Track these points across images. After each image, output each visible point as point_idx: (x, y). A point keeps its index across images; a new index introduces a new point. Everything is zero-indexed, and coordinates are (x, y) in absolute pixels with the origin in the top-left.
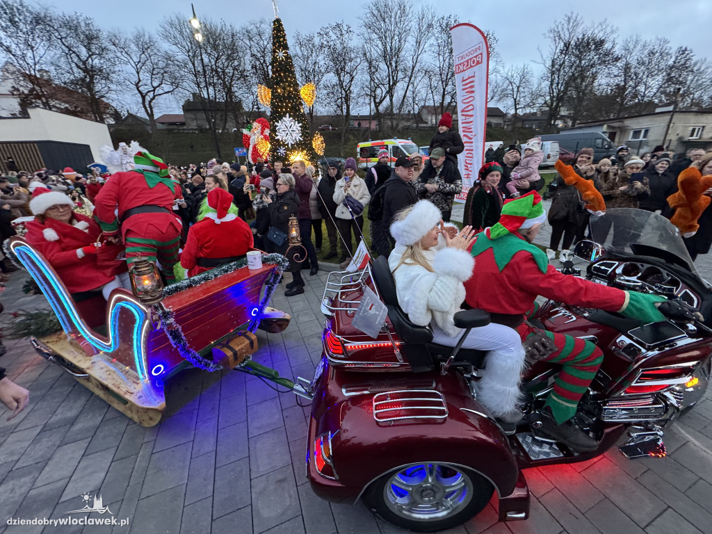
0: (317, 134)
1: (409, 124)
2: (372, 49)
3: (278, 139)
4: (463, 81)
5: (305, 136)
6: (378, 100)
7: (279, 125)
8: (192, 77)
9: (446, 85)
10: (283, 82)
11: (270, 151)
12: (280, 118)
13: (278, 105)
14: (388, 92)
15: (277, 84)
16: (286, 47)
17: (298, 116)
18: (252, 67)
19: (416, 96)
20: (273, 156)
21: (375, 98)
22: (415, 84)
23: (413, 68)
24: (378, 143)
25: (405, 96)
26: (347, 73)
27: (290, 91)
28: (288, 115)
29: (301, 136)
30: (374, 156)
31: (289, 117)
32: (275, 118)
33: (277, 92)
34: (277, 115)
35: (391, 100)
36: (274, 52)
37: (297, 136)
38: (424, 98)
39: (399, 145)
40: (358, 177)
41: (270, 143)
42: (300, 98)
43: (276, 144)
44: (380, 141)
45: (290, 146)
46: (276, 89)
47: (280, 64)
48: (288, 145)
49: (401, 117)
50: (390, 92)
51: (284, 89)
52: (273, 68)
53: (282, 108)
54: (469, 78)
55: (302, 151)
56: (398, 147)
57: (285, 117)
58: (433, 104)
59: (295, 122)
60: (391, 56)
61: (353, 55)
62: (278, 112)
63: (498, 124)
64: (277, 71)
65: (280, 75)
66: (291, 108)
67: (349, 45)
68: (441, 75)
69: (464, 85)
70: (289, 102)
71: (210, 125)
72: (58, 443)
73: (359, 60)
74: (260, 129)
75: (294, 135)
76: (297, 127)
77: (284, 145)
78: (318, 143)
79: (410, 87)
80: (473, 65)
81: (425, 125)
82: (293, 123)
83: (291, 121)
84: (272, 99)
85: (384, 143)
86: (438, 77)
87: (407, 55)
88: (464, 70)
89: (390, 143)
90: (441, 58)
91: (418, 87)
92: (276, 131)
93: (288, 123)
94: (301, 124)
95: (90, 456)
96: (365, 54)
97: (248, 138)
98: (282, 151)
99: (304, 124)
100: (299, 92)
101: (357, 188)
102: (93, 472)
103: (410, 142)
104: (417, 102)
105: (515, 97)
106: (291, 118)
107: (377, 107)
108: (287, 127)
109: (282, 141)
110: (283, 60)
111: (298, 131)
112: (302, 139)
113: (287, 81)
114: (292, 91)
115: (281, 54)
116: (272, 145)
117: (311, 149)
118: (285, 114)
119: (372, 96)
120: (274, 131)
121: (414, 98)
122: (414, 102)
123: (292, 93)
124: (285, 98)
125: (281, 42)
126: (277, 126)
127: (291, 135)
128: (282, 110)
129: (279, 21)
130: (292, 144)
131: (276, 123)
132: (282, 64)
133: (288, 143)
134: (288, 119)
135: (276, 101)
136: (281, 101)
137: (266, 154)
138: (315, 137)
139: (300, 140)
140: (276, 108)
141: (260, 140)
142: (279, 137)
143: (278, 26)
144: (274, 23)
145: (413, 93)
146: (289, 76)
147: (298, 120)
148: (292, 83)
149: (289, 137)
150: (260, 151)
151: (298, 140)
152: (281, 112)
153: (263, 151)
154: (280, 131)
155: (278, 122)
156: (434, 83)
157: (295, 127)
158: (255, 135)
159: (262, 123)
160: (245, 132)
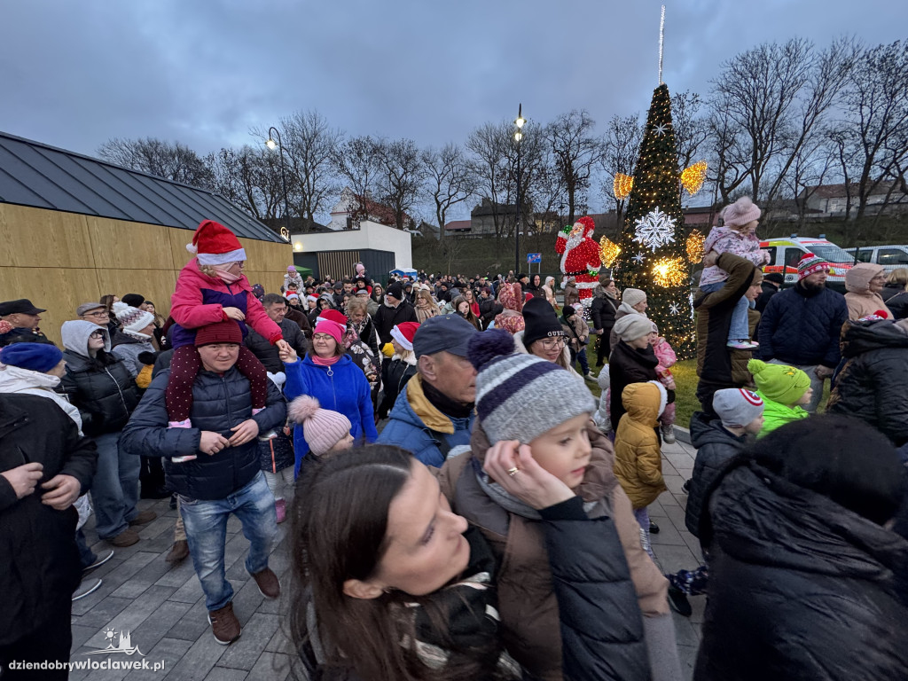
0: (696, 233)
2: (729, 117)
3: (637, 242)
5: (678, 237)
6: (726, 185)
7: (642, 222)
9: (875, 150)
10: (656, 164)
11: (617, 258)
12: (645, 212)
13: (644, 196)
14: (749, 171)
15: (648, 168)
16: (669, 119)
17: (673, 209)
19: (802, 172)
20: (622, 264)
21: (723, 182)
22: (804, 155)
23: (805, 133)
25: (781, 176)
26: (684, 155)
27: (666, 177)
28: (657, 208)
29: (673, 237)
31: (659, 211)
32: (636, 214)
34: (639, 207)
35: (756, 183)
36: (650, 127)
37: (668, 236)
38: (819, 173)
39: (803, 247)
41: (620, 247)
42: (677, 184)
43: (630, 248)
45: (653, 251)
46: (646, 175)
47: (656, 142)
50: (755, 170)
51: (658, 173)
53: (649, 199)
55: (676, 257)
56: (799, 250)
57: (654, 211)
58: (843, 181)
59: (666, 218)
61: (693, 131)
62: (643, 205)
64: (650, 152)
65: (654, 157)
66: (666, 198)
67: (692, 119)
68: (863, 134)
70: (663, 191)
73: (702, 135)
75: (663, 235)
76: (669, 223)
77: (644, 250)
78: (696, 246)
79: (794, 164)
82: (663, 219)
83: (661, 216)
84: (634, 190)
85: (768, 243)
87: (794, 115)
89: (782, 243)
91: (809, 160)
93: (656, 218)
94: (675, 220)
96: (714, 126)
98: (640, 257)
100: (679, 176)
103: (823, 242)
104: (802, 182)
106: (663, 212)
107: (725, 195)
108: (653, 225)
109: (642, 244)
110: (662, 136)
111: (669, 230)
112: (673, 241)
113: (663, 163)
114: (670, 175)
115: (660, 129)
116: (623, 250)
117: (685, 255)
118: (653, 207)
119: (718, 180)
120: (632, 230)
121: (797, 175)
122: (797, 182)
123: (669, 178)
124: (657, 185)
125: (663, 113)
126: (637, 224)
127: (658, 235)
128: (649, 202)
129: (663, 88)
130: (657, 248)
131: (636, 221)
132: (660, 141)
133: (652, 247)
134: (655, 215)
135: (645, 193)
136: (651, 191)
137: (611, 262)
138: (691, 237)
139: (670, 242)
140: (639, 200)
141: (606, 243)
142: (639, 239)
143: (661, 95)
144: (656, 91)
145: (797, 169)
146: (668, 157)
147: (672, 215)
148: (671, 165)
149: (655, 238)
150: (604, 257)
151: (667, 242)
152: (646, 205)
153: (608, 257)
154: (642, 231)
155: (640, 219)
156: (849, 149)
157: (666, 225)
158: (574, 238)
159: (588, 222)
160: (561, 234)
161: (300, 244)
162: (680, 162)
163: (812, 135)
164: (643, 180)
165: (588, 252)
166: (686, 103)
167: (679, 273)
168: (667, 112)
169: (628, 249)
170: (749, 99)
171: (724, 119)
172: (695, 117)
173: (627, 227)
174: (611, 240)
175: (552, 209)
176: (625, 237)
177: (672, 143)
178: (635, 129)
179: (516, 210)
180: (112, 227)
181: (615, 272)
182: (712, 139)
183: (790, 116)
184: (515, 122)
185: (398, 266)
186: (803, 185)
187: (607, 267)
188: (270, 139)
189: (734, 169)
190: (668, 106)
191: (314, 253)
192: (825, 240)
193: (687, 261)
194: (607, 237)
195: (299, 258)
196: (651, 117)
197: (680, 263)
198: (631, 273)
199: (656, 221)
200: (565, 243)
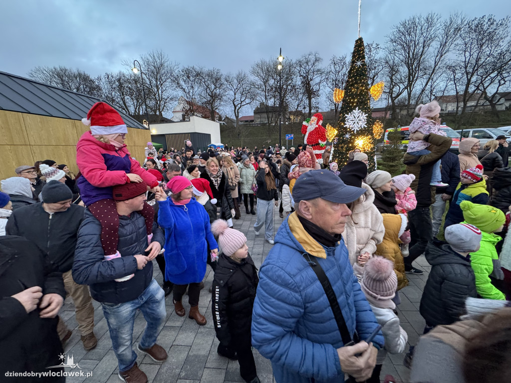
0: (378, 122)
2: (396, 57)
3: (346, 127)
5: (369, 124)
6: (393, 96)
7: (349, 116)
9: (472, 76)
10: (356, 83)
11: (335, 136)
12: (351, 110)
13: (350, 101)
14: (406, 88)
15: (352, 85)
16: (363, 57)
17: (366, 109)
19: (434, 88)
20: (338, 140)
21: (392, 94)
22: (435, 78)
23: (435, 66)
25: (423, 90)
26: (371, 78)
27: (362, 91)
28: (357, 108)
29: (366, 124)
31: (358, 110)
32: (346, 111)
34: (347, 107)
35: (409, 94)
36: (353, 62)
37: (363, 124)
38: (443, 89)
41: (337, 130)
42: (369, 95)
43: (343, 131)
45: (355, 132)
46: (351, 89)
47: (357, 71)
48: (354, 131)
51: (357, 88)
53: (353, 103)
55: (367, 135)
57: (355, 110)
58: (455, 94)
59: (362, 114)
61: (376, 65)
62: (349, 106)
64: (353, 76)
65: (356, 79)
66: (361, 103)
67: (376, 58)
68: (466, 67)
70: (360, 98)
73: (381, 67)
75: (360, 123)
76: (364, 116)
77: (350, 131)
78: (378, 129)
79: (429, 84)
82: (361, 114)
83: (359, 113)
84: (345, 98)
87: (430, 58)
90: (467, 54)
91: (437, 82)
93: (357, 114)
94: (367, 115)
96: (387, 62)
98: (348, 136)
100: (369, 90)
104: (434, 94)
106: (360, 110)
107: (393, 101)
108: (355, 118)
109: (349, 128)
110: (360, 67)
111: (364, 120)
112: (366, 126)
113: (360, 83)
114: (364, 89)
115: (359, 63)
116: (339, 132)
117: (372, 134)
118: (355, 107)
119: (389, 93)
120: (344, 121)
121: (431, 90)
122: (431, 94)
123: (364, 91)
124: (357, 95)
125: (360, 54)
126: (346, 117)
127: (358, 123)
128: (353, 105)
129: (360, 39)
130: (357, 131)
131: (346, 115)
132: (359, 70)
133: (354, 130)
134: (356, 112)
135: (349, 99)
136: (354, 98)
137: (332, 138)
138: (375, 124)
139: (364, 127)
140: (347, 103)
141: (330, 128)
142: (347, 126)
143: (359, 43)
144: (357, 41)
145: (431, 86)
146: (363, 79)
147: (365, 112)
148: (364, 83)
149: (356, 125)
150: (328, 136)
151: (363, 127)
152: (351, 106)
153: (331, 136)
154: (349, 121)
155: (348, 114)
156: (458, 75)
157: (362, 117)
158: (312, 125)
159: (319, 116)
160: (305, 123)
161: (155, 129)
162: (369, 82)
163: (439, 68)
164: (350, 92)
165: (319, 133)
166: (372, 49)
167: (369, 144)
168: (362, 53)
169: (341, 131)
170: (406, 47)
171: (393, 58)
172: (377, 57)
173: (341, 119)
174: (332, 126)
175: (299, 109)
176: (339, 124)
177: (366, 71)
178: (345, 63)
179: (279, 109)
180: (39, 120)
181: (334, 144)
182: (386, 69)
183: (428, 57)
184: (278, 59)
185: (213, 142)
186: (434, 95)
187: (330, 141)
188: (135, 67)
189: (398, 87)
190: (363, 50)
191: (163, 135)
192: (445, 125)
193: (373, 137)
194: (330, 124)
195: (155, 138)
196: (354, 56)
197: (370, 139)
198: (343, 145)
199: (357, 115)
200: (306, 128)
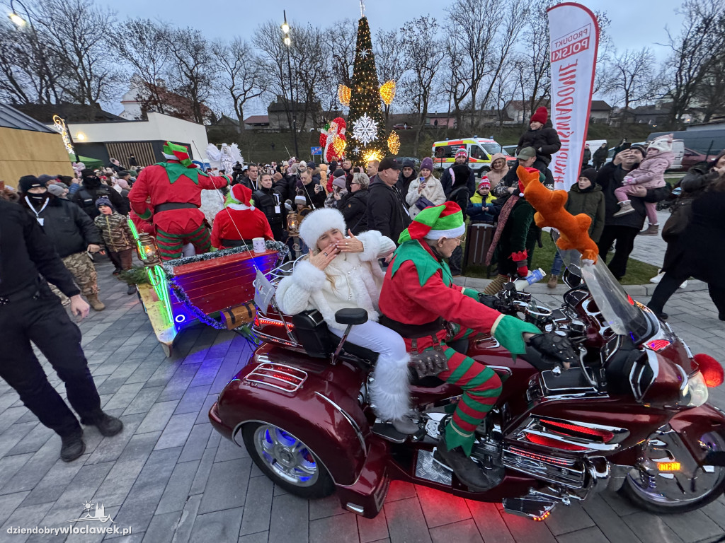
0: (393, 133)
1: (491, 121)
2: (457, 41)
3: (355, 138)
4: (561, 70)
5: (381, 135)
6: (458, 97)
7: (357, 124)
8: (278, 80)
9: (540, 77)
10: (363, 80)
11: (345, 150)
12: (358, 117)
13: (357, 104)
14: (470, 87)
15: (358, 83)
16: (369, 46)
17: (375, 115)
18: (333, 68)
19: (503, 90)
20: (348, 155)
21: (455, 94)
22: (503, 78)
23: (502, 59)
24: (456, 142)
25: (490, 91)
26: (428, 69)
27: (369, 90)
28: (365, 114)
29: (377, 136)
30: (449, 156)
31: (367, 116)
32: (353, 118)
33: (357, 91)
34: (355, 115)
35: (474, 96)
36: (358, 51)
37: (373, 135)
38: (512, 92)
39: (479, 145)
40: (434, 177)
41: (346, 142)
42: (379, 97)
43: (352, 143)
44: (458, 140)
45: (365, 145)
46: (357, 88)
47: (363, 63)
48: (363, 143)
49: (484, 114)
50: (473, 87)
51: (364, 87)
52: (355, 67)
53: (360, 107)
54: (569, 67)
55: (377, 150)
56: (477, 147)
57: (363, 116)
58: (522, 99)
59: (372, 121)
60: (477, 48)
61: (435, 50)
62: (356, 111)
63: (601, 120)
64: (359, 70)
65: (361, 74)
66: (370, 107)
67: (433, 39)
68: (534, 66)
69: (561, 75)
70: (368, 101)
71: (290, 125)
72: (155, 400)
74: (336, 128)
75: (370, 134)
76: (374, 125)
77: (359, 144)
78: (393, 143)
79: (496, 81)
80: (575, 51)
81: (509, 122)
82: (370, 122)
83: (368, 120)
84: (352, 99)
85: (462, 142)
86: (530, 69)
88: (563, 58)
89: (469, 142)
90: (536, 47)
91: (506, 81)
92: (353, 130)
93: (365, 122)
94: (377, 123)
95: (178, 416)
96: (448, 48)
97: (325, 137)
98: (357, 150)
99: (381, 123)
100: (379, 90)
101: (433, 189)
102: (179, 431)
103: (491, 141)
104: (502, 97)
105: (627, 88)
106: (369, 117)
107: (457, 104)
108: (364, 126)
109: (358, 140)
110: (365, 59)
111: (374, 130)
112: (377, 138)
113: (367, 80)
114: (373, 90)
115: (364, 53)
116: (348, 145)
117: (386, 148)
118: (363, 113)
121: (499, 92)
122: (499, 97)
123: (372, 92)
124: (364, 97)
125: (365, 40)
126: (354, 125)
127: (367, 134)
128: (360, 109)
129: (364, 19)
130: (367, 143)
131: (354, 123)
134: (365, 119)
135: (356, 101)
136: (360, 100)
138: (390, 136)
139: (375, 139)
140: (354, 107)
141: (337, 139)
142: (355, 136)
143: (363, 25)
144: (360, 22)
145: (500, 87)
146: (370, 75)
147: (375, 119)
148: (372, 81)
149: (365, 136)
150: (336, 149)
151: (373, 139)
152: (359, 111)
153: (338, 150)
154: (357, 130)
155: (355, 121)
156: (525, 75)
157: (371, 126)
158: (332, 134)
159: (340, 122)
160: (323, 131)
161: (84, 134)
163: (508, 62)
166: (428, 26)
168: (368, 40)
169: (350, 144)
171: (454, 42)
173: (349, 127)
174: (339, 137)
176: (347, 134)
183: (496, 45)
184: (282, 28)
185: (197, 157)
186: (503, 99)
189: (462, 84)
190: (368, 35)
191: (102, 144)
196: (358, 43)
199: (365, 124)
200: (326, 139)
